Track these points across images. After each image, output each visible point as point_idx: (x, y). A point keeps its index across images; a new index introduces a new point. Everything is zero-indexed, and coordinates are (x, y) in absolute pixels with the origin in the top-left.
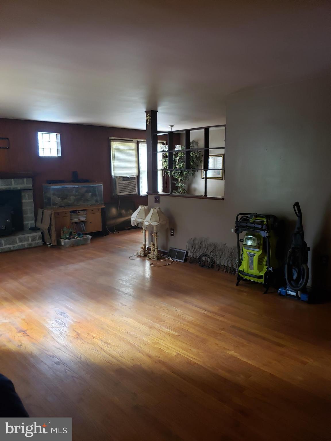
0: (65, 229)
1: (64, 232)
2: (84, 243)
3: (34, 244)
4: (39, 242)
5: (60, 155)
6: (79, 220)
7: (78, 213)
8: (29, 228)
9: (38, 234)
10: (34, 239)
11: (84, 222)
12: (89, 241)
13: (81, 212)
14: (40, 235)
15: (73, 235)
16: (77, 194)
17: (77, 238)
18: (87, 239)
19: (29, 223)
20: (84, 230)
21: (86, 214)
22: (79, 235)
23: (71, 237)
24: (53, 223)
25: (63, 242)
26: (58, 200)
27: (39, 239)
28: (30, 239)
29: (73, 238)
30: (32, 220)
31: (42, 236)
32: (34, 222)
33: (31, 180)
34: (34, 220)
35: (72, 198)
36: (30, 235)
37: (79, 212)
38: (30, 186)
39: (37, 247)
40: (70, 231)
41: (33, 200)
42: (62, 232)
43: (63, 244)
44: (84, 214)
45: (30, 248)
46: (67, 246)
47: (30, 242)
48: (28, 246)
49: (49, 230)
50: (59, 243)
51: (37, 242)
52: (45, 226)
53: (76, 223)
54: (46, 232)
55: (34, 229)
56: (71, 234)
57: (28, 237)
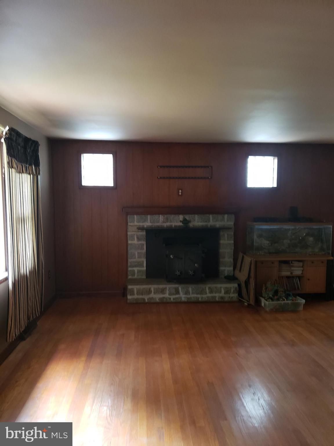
0: (269, 285)
1: (266, 289)
2: (294, 309)
3: (227, 297)
4: (234, 296)
5: (275, 185)
6: (292, 273)
7: (291, 264)
8: (226, 275)
9: (233, 286)
10: (227, 292)
11: (299, 277)
12: (301, 308)
13: (296, 264)
14: (236, 288)
15: (279, 295)
16: (293, 237)
17: (284, 300)
18: (298, 305)
19: (226, 269)
20: (298, 288)
21: (303, 267)
22: (287, 296)
23: (276, 297)
24: (252, 275)
25: (263, 302)
26: (265, 243)
27: (234, 293)
28: (223, 291)
29: (278, 300)
30: (230, 266)
31: (238, 289)
32: (232, 268)
33: (233, 217)
34: (232, 266)
35: (286, 242)
36: (223, 286)
37: (293, 262)
38: (231, 223)
39: (231, 302)
40: (276, 288)
41: (233, 242)
42: (263, 289)
43: (263, 304)
44: (299, 267)
45: (221, 303)
46: (268, 310)
47: (222, 294)
48: (220, 300)
49: (247, 282)
50: (258, 302)
51: (232, 295)
52: (242, 276)
53: (288, 277)
54: (243, 285)
55: (231, 279)
56: (276, 292)
57: (221, 288)
